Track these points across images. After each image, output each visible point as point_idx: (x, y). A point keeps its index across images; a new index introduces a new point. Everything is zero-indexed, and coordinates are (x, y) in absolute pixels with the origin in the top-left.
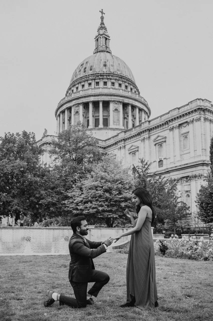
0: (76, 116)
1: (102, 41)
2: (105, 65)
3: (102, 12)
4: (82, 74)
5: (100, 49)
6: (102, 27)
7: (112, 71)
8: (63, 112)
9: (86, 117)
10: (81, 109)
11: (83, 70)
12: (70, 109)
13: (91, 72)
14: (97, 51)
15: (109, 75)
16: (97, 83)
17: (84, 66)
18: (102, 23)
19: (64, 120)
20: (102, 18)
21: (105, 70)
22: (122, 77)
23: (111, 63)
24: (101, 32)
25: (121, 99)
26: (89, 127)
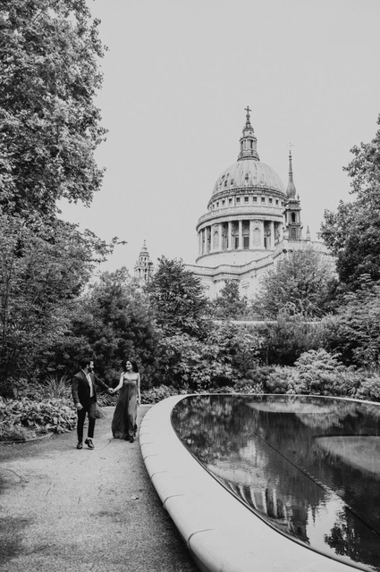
0: (216, 236)
1: (248, 144)
2: (247, 178)
3: (248, 110)
4: (223, 189)
5: (246, 154)
6: (248, 127)
7: (254, 184)
8: (203, 230)
9: (225, 236)
10: (220, 228)
11: (223, 183)
12: (209, 228)
13: (231, 187)
14: (242, 157)
15: (250, 189)
16: (238, 199)
17: (225, 178)
18: (248, 123)
19: (203, 238)
20: (248, 116)
21: (247, 184)
22: (265, 190)
23: (254, 175)
24: (247, 133)
25: (262, 217)
26: (229, 249)
